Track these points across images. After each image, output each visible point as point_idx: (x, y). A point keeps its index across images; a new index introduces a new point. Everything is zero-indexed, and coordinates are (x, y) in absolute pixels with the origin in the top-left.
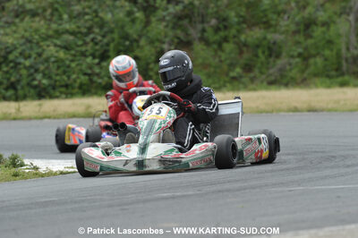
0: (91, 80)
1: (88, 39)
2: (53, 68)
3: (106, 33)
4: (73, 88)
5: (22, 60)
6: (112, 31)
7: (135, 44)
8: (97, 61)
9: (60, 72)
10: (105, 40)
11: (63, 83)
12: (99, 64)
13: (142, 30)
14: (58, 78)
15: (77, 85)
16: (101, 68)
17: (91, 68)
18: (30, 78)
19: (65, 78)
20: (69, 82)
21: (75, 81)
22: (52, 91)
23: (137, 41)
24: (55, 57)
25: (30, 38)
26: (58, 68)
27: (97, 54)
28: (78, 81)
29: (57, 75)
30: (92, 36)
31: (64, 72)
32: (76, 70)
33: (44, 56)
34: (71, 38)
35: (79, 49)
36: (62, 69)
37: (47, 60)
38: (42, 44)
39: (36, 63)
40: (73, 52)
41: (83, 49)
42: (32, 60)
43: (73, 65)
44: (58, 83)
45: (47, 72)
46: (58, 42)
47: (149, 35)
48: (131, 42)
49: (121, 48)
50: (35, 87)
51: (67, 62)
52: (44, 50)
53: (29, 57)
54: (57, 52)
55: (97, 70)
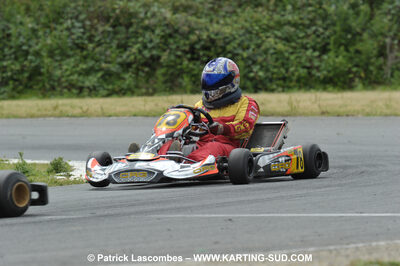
0: (309, 73)
1: (309, 32)
2: (271, 60)
3: (328, 25)
4: (291, 81)
5: (240, 51)
6: (334, 24)
7: (358, 38)
8: (317, 54)
9: (278, 64)
10: (327, 33)
11: (281, 76)
12: (319, 56)
13: (366, 24)
14: (275, 70)
15: (294, 78)
16: (321, 61)
17: (310, 61)
18: (247, 70)
19: (283, 70)
20: (286, 75)
21: (293, 74)
22: (269, 85)
23: (360, 35)
24: (275, 49)
25: (250, 29)
26: (277, 60)
27: (318, 46)
28: (297, 74)
29: (275, 67)
30: (314, 28)
31: (283, 65)
32: (295, 63)
33: (263, 48)
34: (293, 29)
35: (299, 41)
36: (280, 61)
37: (266, 52)
38: (262, 35)
39: (254, 55)
40: (293, 44)
41: (305, 41)
42: (251, 51)
43: (292, 57)
44: (275, 76)
45: (264, 64)
46: (279, 34)
47: (373, 28)
48: (354, 35)
49: (343, 41)
50: (252, 79)
51: (286, 55)
52: (263, 41)
53: (248, 48)
54: (276, 43)
55: (316, 63)
